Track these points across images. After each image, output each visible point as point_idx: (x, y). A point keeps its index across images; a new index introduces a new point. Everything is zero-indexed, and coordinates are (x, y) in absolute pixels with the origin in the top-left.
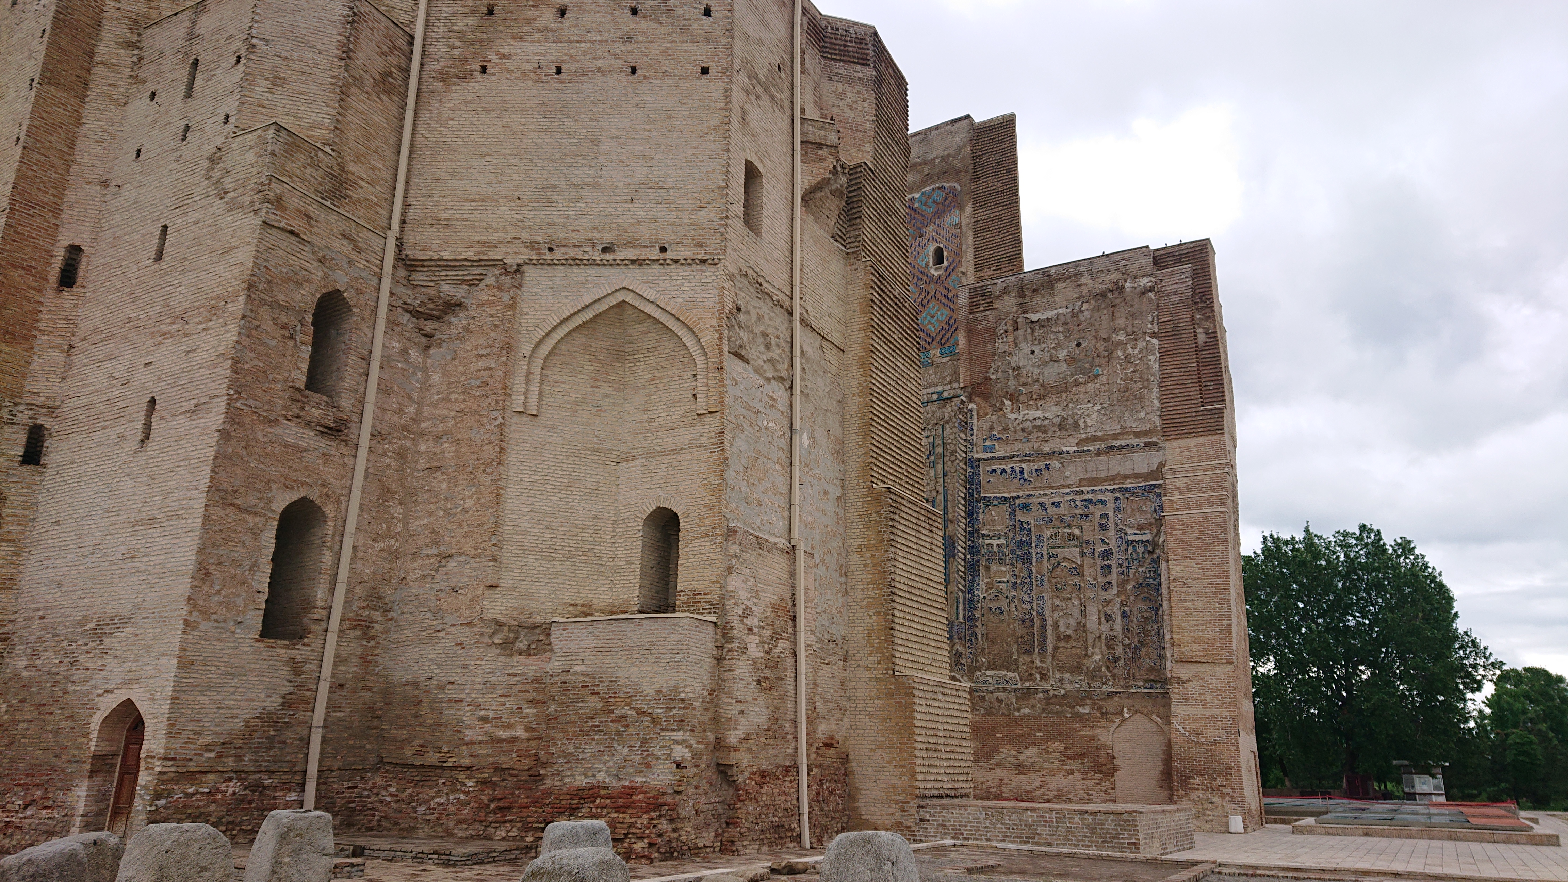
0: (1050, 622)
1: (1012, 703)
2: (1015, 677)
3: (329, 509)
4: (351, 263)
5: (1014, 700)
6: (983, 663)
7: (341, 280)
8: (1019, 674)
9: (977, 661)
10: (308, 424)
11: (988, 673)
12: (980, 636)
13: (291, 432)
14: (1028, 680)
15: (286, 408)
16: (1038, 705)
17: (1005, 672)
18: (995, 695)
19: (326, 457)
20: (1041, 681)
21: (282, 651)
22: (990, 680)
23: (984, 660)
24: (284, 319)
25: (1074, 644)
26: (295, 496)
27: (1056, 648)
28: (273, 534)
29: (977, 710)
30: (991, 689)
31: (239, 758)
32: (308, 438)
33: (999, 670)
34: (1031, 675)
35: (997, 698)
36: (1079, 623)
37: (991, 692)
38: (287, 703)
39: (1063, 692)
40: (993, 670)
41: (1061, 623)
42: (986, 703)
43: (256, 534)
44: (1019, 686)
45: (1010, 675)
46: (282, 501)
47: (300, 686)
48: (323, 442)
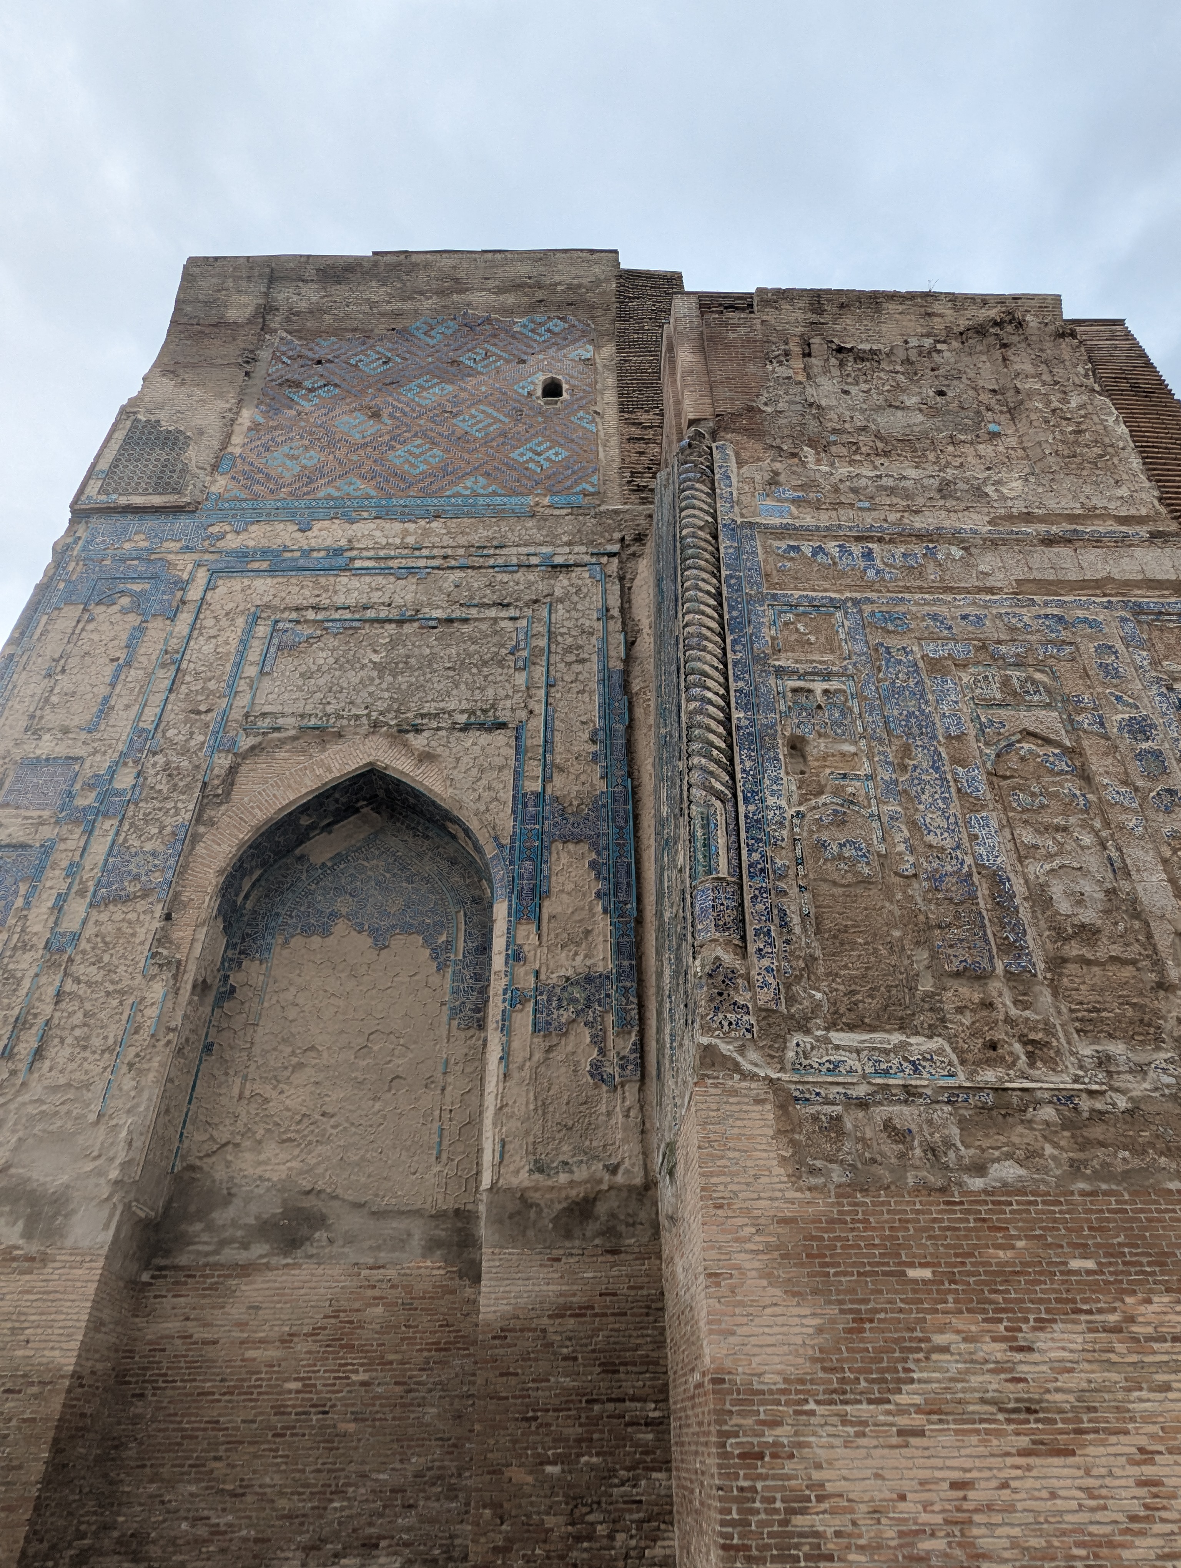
0: (1018, 887)
1: (948, 1144)
2: (940, 1052)
5: (955, 1131)
6: (818, 1005)
8: (949, 1039)
9: (791, 1000)
11: (837, 1037)
12: (796, 920)
14: (990, 1063)
16: (1049, 1150)
17: (896, 1038)
18: (880, 1113)
20: (1032, 1065)
22: (852, 1061)
23: (818, 996)
25: (1116, 950)
27: (1057, 963)
29: (814, 1171)
30: (861, 1091)
33: (873, 1029)
34: (993, 1046)
35: (888, 1125)
36: (1111, 893)
37: (863, 1104)
39: (1122, 1103)
40: (851, 1027)
41: (1057, 890)
42: (847, 1146)
44: (961, 1079)
45: (919, 1044)
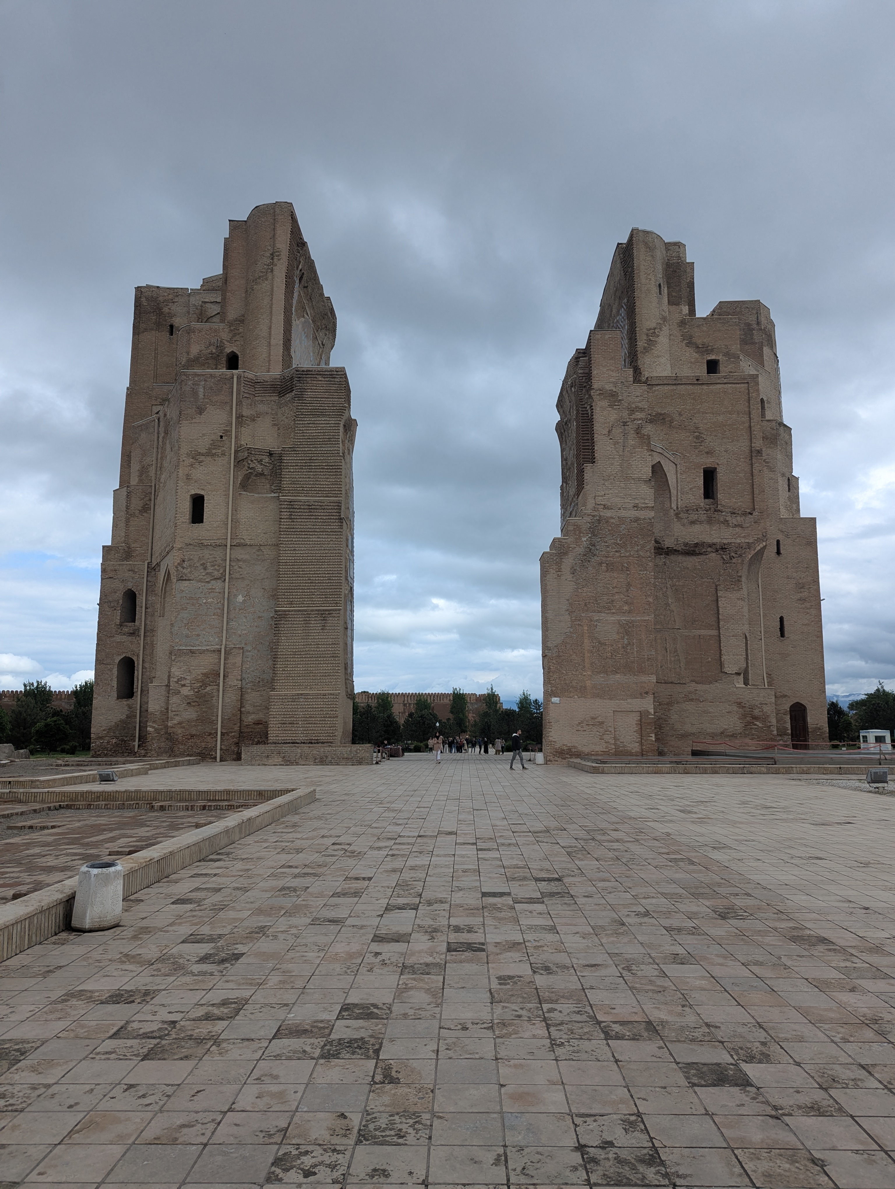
3: (135, 658)
4: (133, 578)
7: (130, 585)
10: (124, 634)
13: (118, 638)
15: (117, 631)
19: (132, 642)
21: (125, 702)
24: (112, 605)
26: (122, 657)
28: (116, 669)
31: (114, 733)
32: (124, 638)
38: (128, 717)
43: (111, 670)
46: (118, 659)
47: (132, 712)
48: (130, 638)
